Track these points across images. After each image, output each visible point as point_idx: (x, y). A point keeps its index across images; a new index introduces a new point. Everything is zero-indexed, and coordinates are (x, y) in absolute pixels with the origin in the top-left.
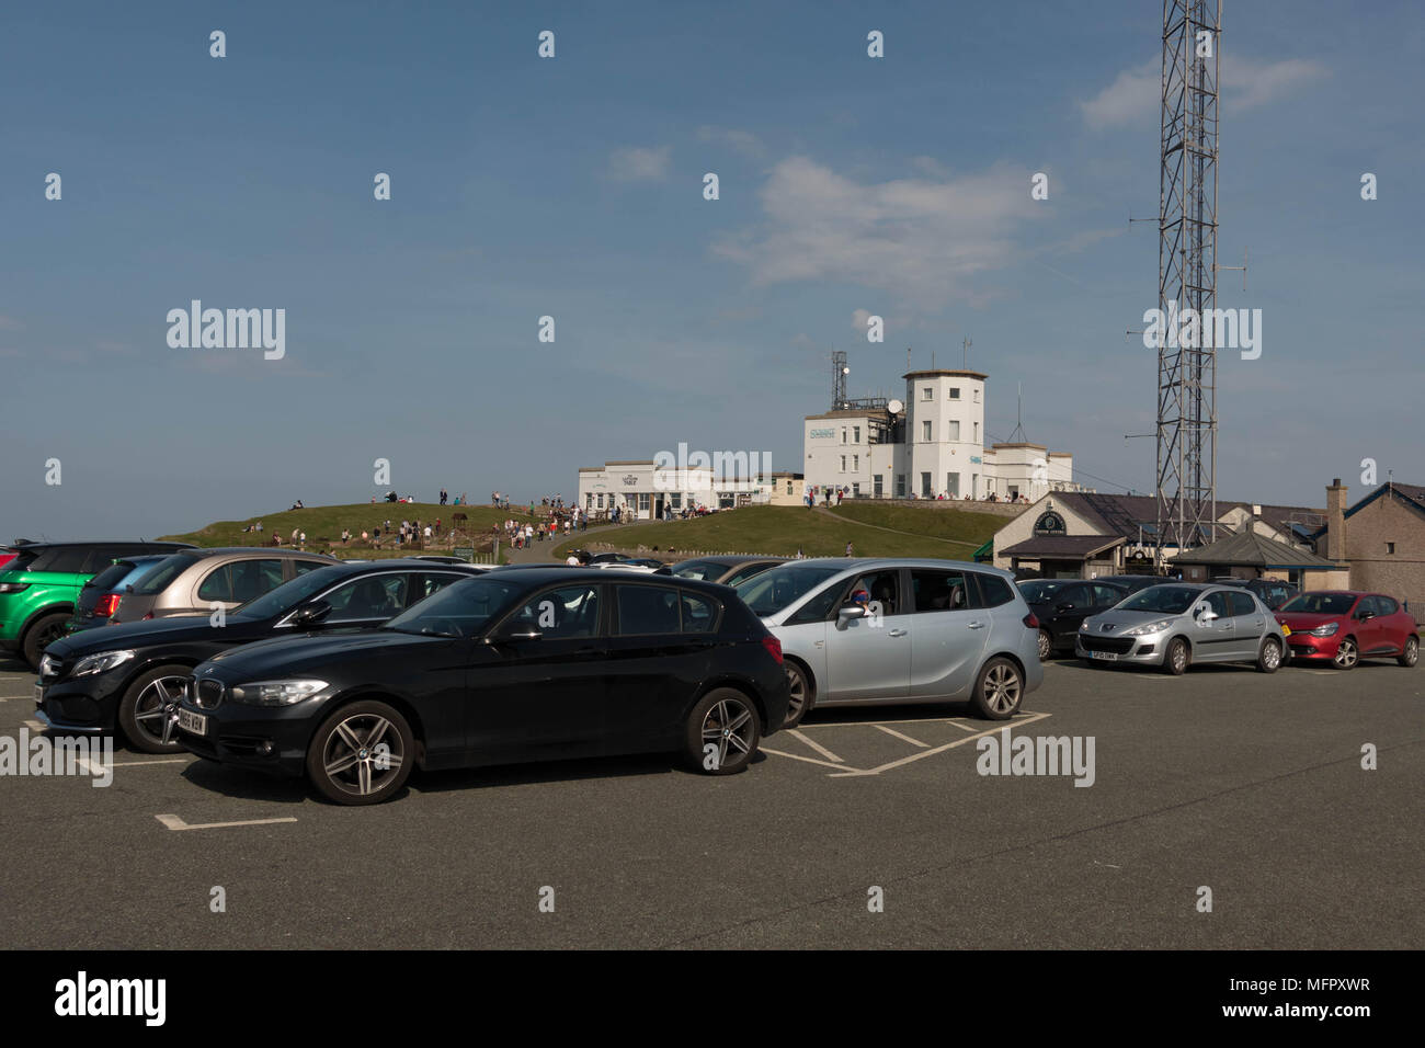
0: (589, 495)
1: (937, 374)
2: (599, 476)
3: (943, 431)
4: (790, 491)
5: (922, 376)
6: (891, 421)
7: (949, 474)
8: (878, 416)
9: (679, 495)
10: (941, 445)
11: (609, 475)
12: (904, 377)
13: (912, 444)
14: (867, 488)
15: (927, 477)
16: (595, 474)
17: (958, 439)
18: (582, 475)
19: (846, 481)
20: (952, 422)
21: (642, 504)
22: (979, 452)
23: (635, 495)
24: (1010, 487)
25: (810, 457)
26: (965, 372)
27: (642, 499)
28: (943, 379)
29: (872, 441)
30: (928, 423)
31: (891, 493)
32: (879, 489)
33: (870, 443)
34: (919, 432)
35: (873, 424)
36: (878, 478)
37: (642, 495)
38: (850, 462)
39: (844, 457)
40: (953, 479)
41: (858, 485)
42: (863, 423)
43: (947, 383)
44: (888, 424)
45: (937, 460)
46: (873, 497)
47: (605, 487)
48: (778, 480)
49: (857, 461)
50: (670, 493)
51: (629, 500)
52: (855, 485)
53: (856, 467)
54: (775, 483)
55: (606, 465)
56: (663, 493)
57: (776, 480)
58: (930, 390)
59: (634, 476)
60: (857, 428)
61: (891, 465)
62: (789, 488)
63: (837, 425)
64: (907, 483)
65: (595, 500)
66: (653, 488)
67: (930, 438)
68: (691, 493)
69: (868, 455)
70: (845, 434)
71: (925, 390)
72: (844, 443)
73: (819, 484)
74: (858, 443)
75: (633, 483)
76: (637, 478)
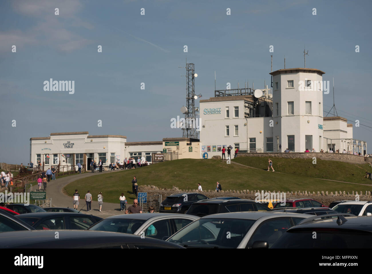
0: (39, 155)
1: (297, 71)
2: (46, 143)
3: (301, 108)
4: (191, 150)
5: (286, 72)
6: (255, 103)
7: (306, 135)
8: (249, 100)
9: (105, 154)
10: (301, 117)
11: (53, 142)
12: (270, 74)
13: (281, 117)
14: (245, 146)
15: (291, 138)
16: (43, 141)
17: (311, 114)
18: (33, 142)
19: (230, 142)
20: (306, 102)
21: (77, 161)
22: (321, 122)
23: (73, 154)
24: (329, 145)
25: (203, 127)
26: (306, 69)
27: (77, 157)
28: (301, 74)
29: (248, 116)
30: (291, 103)
31: (263, 149)
32: (253, 146)
33: (245, 117)
34: (285, 109)
35: (247, 105)
36: (253, 140)
37: (77, 155)
38: (232, 130)
39: (228, 127)
40: (309, 139)
41: (238, 144)
42: (241, 104)
43: (303, 77)
44: (254, 104)
45: (298, 127)
46: (249, 152)
47: (50, 150)
48: (180, 143)
49: (238, 129)
50: (98, 153)
51: (68, 158)
52: (236, 145)
53: (237, 133)
54: (178, 145)
55: (51, 135)
56: (94, 153)
57: (178, 142)
58: (292, 81)
59: (72, 142)
60: (237, 108)
61: (262, 131)
62: (189, 147)
63: (222, 105)
64: (275, 143)
65: (43, 159)
66: (86, 150)
67: (293, 113)
68: (113, 154)
69: (245, 125)
70: (228, 111)
71: (289, 81)
72: (228, 118)
73: (211, 145)
74: (237, 117)
75: (71, 147)
76: (73, 144)
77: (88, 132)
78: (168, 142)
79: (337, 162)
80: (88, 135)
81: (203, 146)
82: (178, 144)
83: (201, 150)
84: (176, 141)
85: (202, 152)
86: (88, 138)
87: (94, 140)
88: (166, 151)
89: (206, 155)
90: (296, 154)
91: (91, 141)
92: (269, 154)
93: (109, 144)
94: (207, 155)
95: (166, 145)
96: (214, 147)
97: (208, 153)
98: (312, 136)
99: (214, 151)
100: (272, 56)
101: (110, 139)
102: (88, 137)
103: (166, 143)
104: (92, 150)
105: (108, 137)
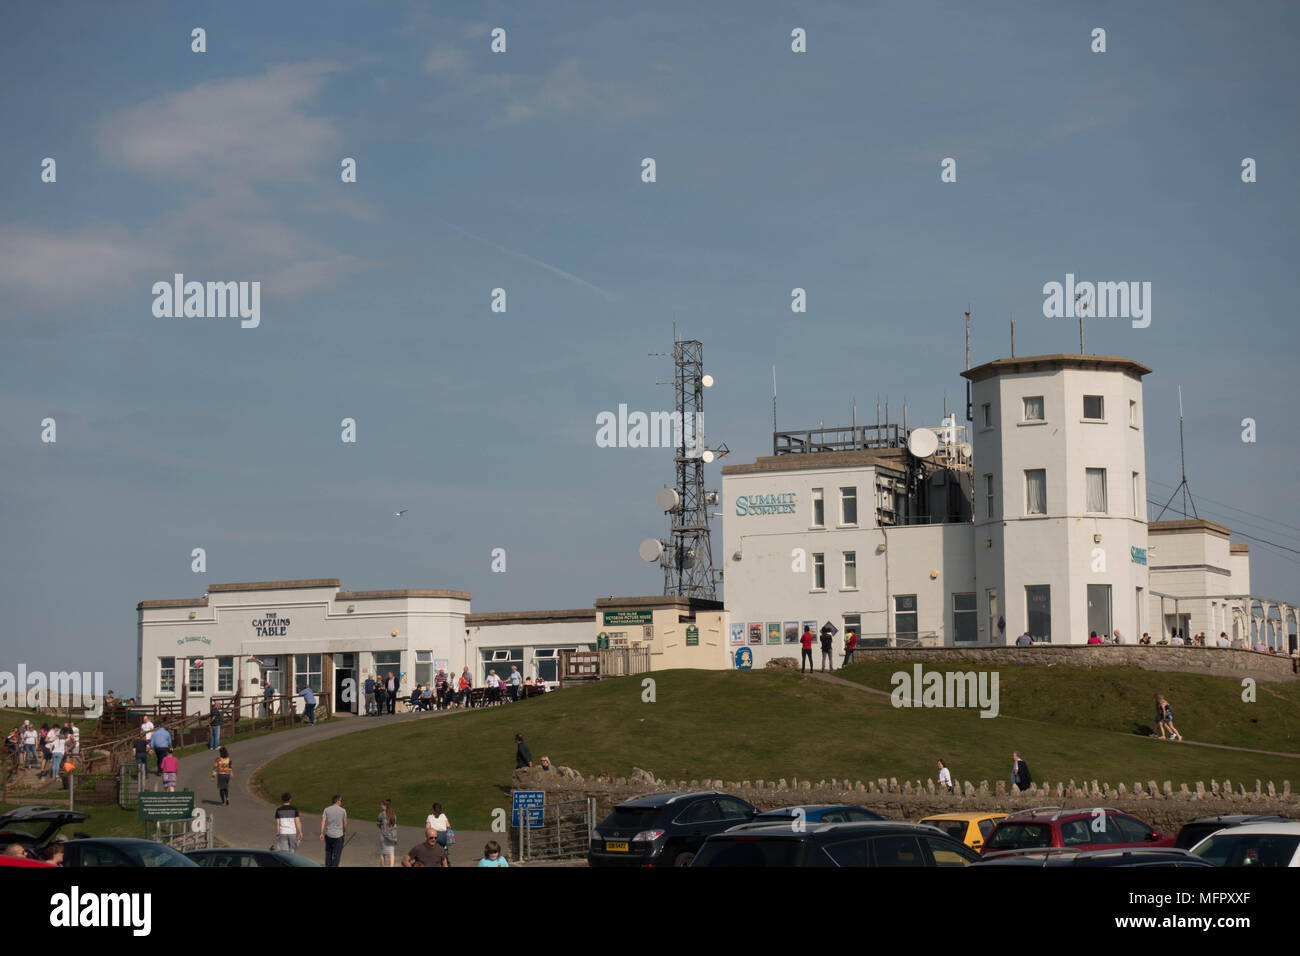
0: (168, 662)
1: (1055, 365)
2: (192, 618)
3: (1072, 492)
4: (692, 638)
5: (1017, 368)
6: (913, 476)
7: (1090, 587)
8: (891, 464)
9: (395, 656)
10: (1071, 522)
11: (217, 615)
12: (962, 374)
13: (1002, 523)
14: (879, 624)
15: (1039, 598)
16: (183, 614)
17: (1105, 510)
18: (148, 615)
19: (827, 610)
20: (1089, 470)
21: (301, 680)
22: (1142, 538)
23: (287, 657)
24: (1169, 618)
25: (737, 558)
26: (1084, 356)
27: (301, 668)
28: (1069, 375)
29: (889, 519)
30: (1037, 475)
31: (941, 634)
32: (907, 623)
33: (880, 523)
34: (1015, 495)
35: (885, 482)
36: (907, 604)
37: (301, 658)
38: (836, 568)
39: (820, 558)
40: (1099, 596)
41: (855, 619)
42: (864, 479)
43: (1076, 384)
44: (908, 480)
45: (1063, 558)
46: (894, 644)
47: (208, 642)
48: (657, 614)
49: (854, 565)
50: (373, 653)
51: (269, 672)
52: (849, 619)
53: (852, 580)
54: (649, 621)
55: (210, 592)
56: (357, 653)
57: (651, 613)
58: (1040, 400)
59: (281, 615)
60: (850, 491)
61: (939, 572)
62: (688, 630)
63: (800, 485)
64: (985, 611)
65: (182, 673)
66: (331, 642)
67: (1043, 508)
68: (423, 654)
69: (879, 551)
70: (819, 504)
71: (1027, 400)
72: (820, 526)
73: (763, 619)
74: (853, 524)
75: (279, 632)
76: (288, 621)
77: (338, 580)
78: (613, 610)
79: (1200, 678)
80: (337, 590)
81: (735, 625)
82: (649, 617)
83: (728, 637)
84: (643, 609)
85: (734, 644)
86: (337, 600)
87: (359, 607)
88: (607, 642)
89: (745, 657)
90: (1058, 650)
91: (350, 611)
92: (963, 651)
93: (412, 622)
94: (751, 656)
95: (607, 623)
96: (775, 627)
97: (754, 648)
98: (1110, 586)
99: (774, 641)
100: (967, 314)
101: (413, 604)
102: (339, 598)
103: (606, 615)
104: (353, 642)
105: (407, 597)
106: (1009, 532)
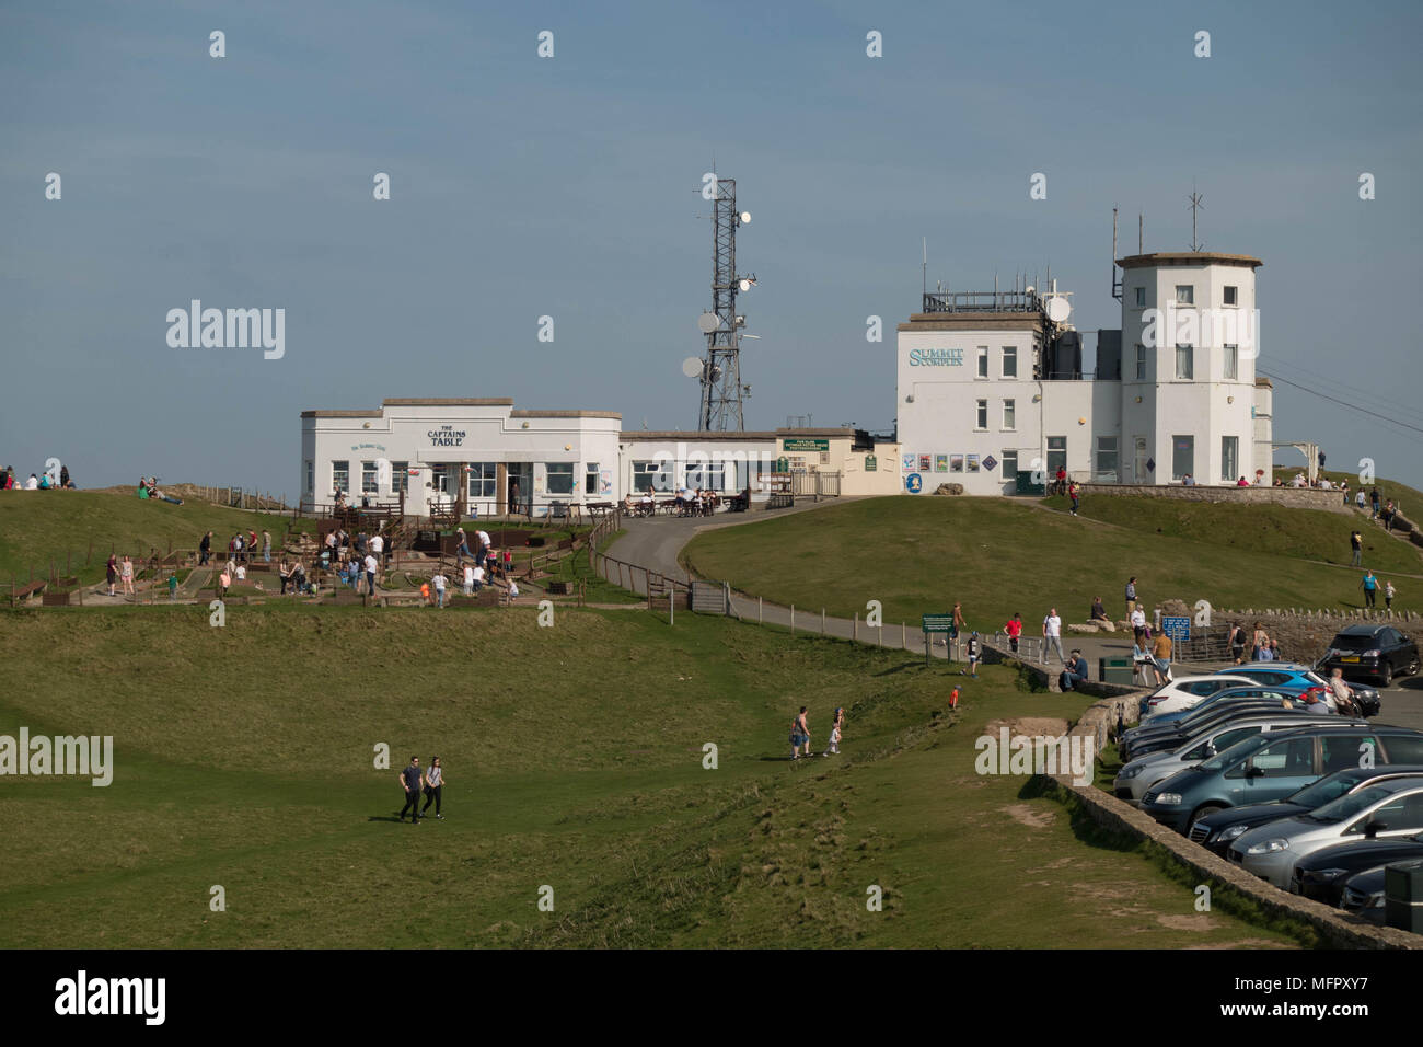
0: (341, 466)
1: (1204, 261)
2: (366, 427)
3: (1213, 366)
4: (871, 466)
5: (1172, 262)
6: (1048, 336)
7: (1224, 438)
8: (1038, 327)
9: (569, 467)
10: (1213, 386)
11: (392, 426)
12: (1117, 262)
13: (1154, 385)
14: (1034, 460)
15: (1183, 445)
16: (358, 423)
17: (1235, 378)
18: (319, 423)
19: (993, 443)
21: (474, 484)
23: (462, 465)
25: (910, 400)
27: (476, 474)
28: (1215, 269)
29: (1037, 375)
30: (1186, 350)
31: (1087, 470)
33: (1035, 377)
34: (1166, 364)
36: (1057, 444)
37: (476, 466)
38: (996, 413)
41: (1014, 454)
42: (1022, 340)
43: (1221, 276)
45: (1205, 414)
46: (1045, 476)
47: (383, 449)
48: (833, 443)
49: (1012, 410)
50: (547, 464)
51: (441, 477)
52: (1006, 454)
53: (1011, 422)
54: (826, 449)
55: (385, 405)
56: (532, 463)
57: (827, 442)
58: (1190, 288)
59: (456, 428)
60: (1010, 350)
61: (1088, 418)
62: (867, 458)
63: (968, 342)
64: (1130, 455)
65: (356, 475)
66: (506, 453)
67: (1189, 374)
68: (592, 466)
69: (1035, 400)
70: (983, 360)
71: (1178, 288)
72: (983, 377)
73: (932, 453)
74: (1012, 377)
75: (454, 442)
76: (464, 433)
77: (510, 399)
78: (791, 439)
80: (511, 408)
81: (906, 456)
82: (825, 445)
83: (902, 465)
84: (819, 438)
85: (906, 470)
86: (512, 417)
87: (533, 423)
88: (786, 464)
89: (915, 481)
90: (1220, 490)
91: (524, 427)
92: (1142, 488)
93: (584, 439)
94: (920, 481)
95: (786, 448)
96: (941, 458)
97: (924, 475)
98: (1237, 437)
99: (942, 469)
100: (1115, 210)
101: (585, 423)
102: (513, 416)
103: (786, 442)
104: (528, 454)
105: (579, 417)
106: (1160, 392)
